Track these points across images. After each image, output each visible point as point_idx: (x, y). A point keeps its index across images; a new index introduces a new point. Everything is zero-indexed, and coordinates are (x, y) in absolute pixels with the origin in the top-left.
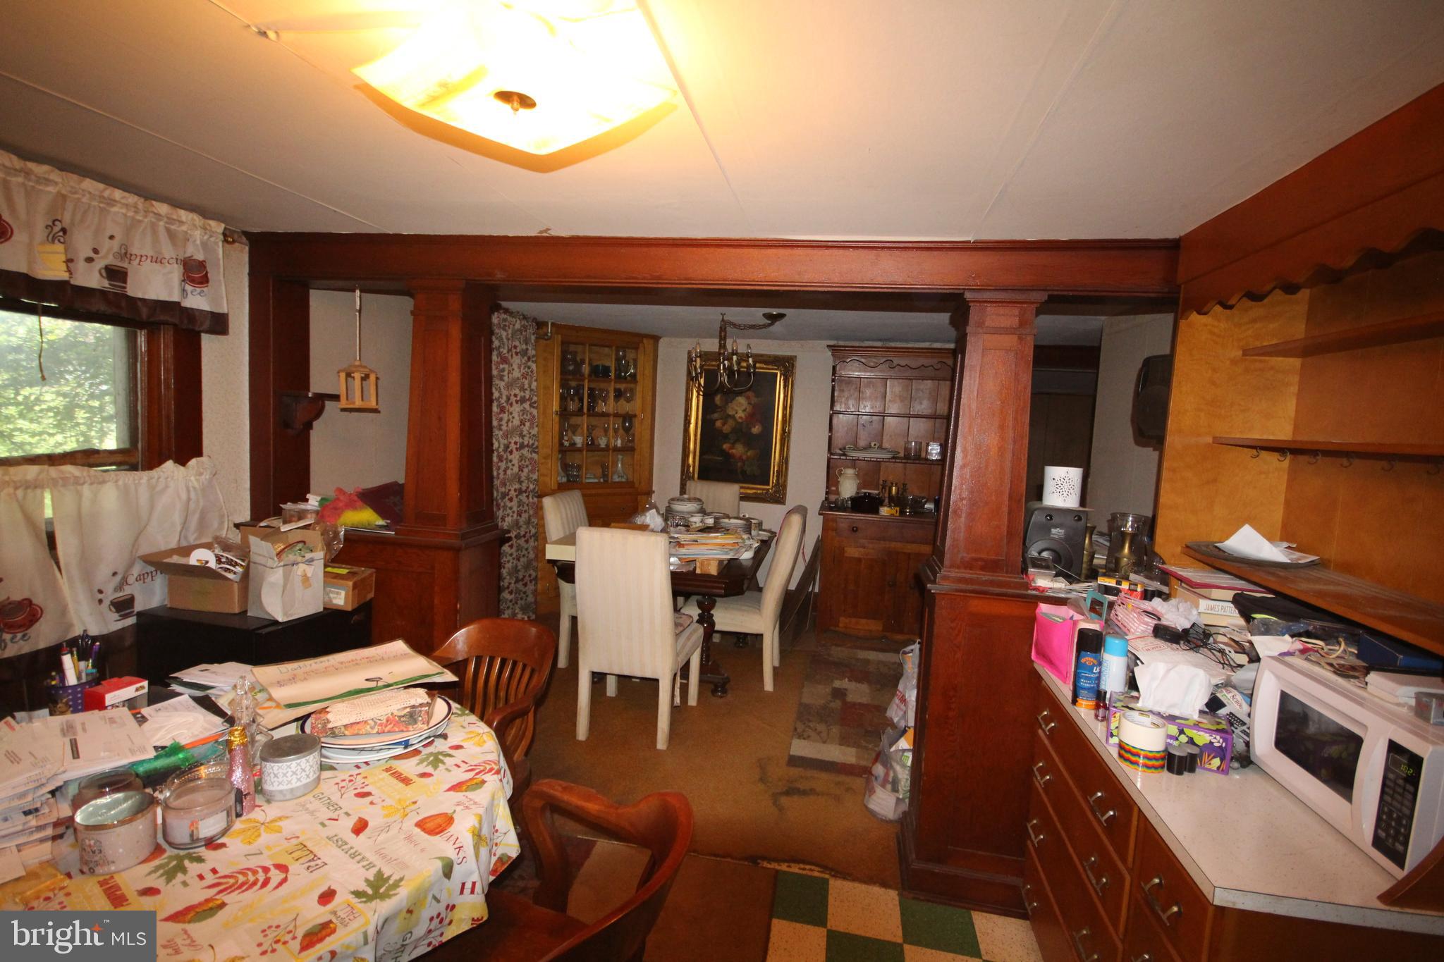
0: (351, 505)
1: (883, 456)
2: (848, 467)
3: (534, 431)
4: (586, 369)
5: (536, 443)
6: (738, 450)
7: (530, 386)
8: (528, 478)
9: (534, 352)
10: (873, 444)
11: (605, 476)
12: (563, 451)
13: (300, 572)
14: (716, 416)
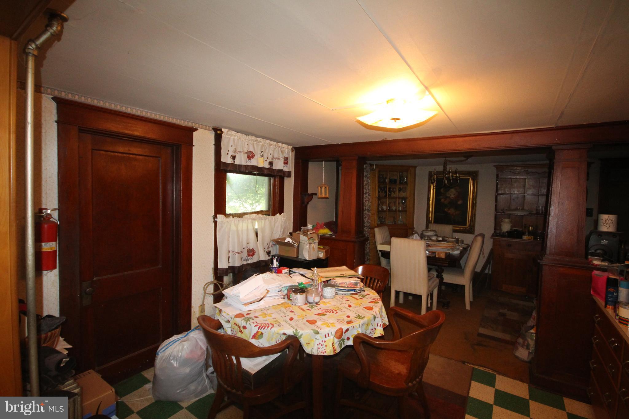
0: (322, 227)
1: (525, 213)
2: (506, 218)
3: (370, 204)
4: (387, 181)
5: (370, 209)
6: (452, 211)
7: (368, 188)
8: (367, 222)
9: (369, 176)
10: (518, 208)
11: (395, 221)
12: (379, 211)
13: (312, 246)
14: (441, 197)
